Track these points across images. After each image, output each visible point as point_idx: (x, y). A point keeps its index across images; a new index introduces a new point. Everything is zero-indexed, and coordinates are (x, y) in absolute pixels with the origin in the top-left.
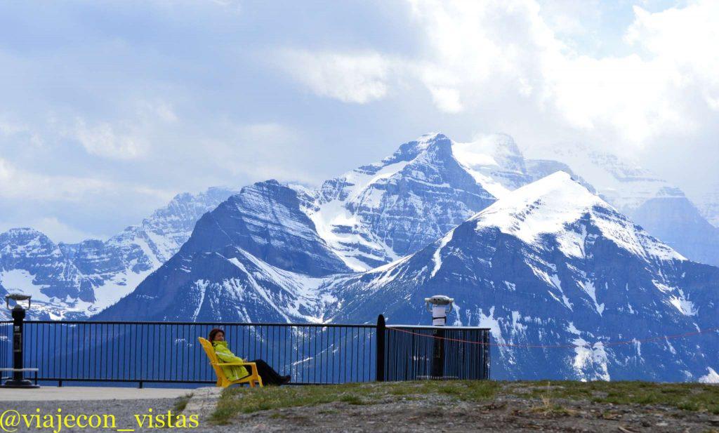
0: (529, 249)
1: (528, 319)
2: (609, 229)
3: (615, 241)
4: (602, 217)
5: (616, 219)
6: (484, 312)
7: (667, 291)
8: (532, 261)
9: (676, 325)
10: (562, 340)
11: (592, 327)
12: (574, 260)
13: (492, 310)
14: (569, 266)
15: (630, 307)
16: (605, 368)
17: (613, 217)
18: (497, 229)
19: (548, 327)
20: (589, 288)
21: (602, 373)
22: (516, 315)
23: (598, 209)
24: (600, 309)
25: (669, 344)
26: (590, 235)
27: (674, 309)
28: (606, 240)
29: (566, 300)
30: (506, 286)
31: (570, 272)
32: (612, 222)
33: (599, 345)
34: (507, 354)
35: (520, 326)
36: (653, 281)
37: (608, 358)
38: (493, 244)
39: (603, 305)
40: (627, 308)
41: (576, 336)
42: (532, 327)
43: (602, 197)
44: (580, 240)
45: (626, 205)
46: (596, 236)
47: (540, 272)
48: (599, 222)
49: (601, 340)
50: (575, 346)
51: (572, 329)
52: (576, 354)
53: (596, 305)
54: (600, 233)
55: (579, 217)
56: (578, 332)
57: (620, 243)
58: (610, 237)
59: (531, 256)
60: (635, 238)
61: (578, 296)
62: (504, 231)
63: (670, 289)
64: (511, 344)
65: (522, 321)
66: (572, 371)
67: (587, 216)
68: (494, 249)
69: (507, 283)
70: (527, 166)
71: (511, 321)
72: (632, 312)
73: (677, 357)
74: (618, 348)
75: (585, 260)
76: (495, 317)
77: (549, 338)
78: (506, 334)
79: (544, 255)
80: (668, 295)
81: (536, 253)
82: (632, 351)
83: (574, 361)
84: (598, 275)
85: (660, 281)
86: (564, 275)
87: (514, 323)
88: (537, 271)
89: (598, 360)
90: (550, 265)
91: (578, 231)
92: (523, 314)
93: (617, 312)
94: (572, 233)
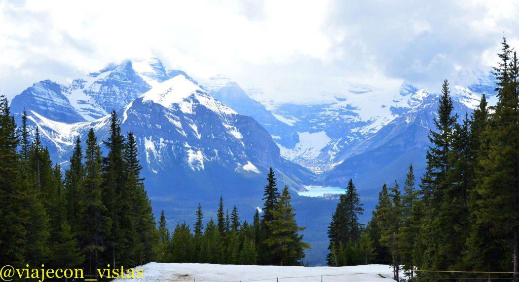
0: (167, 110)
1: (167, 141)
2: (203, 101)
3: (206, 106)
4: (200, 95)
5: (206, 96)
6: (147, 138)
7: (229, 128)
8: (168, 115)
9: (233, 143)
10: (182, 150)
11: (195, 144)
12: (187, 115)
13: (151, 137)
14: (185, 117)
15: (213, 135)
16: (202, 162)
17: (205, 95)
18: (152, 101)
19: (177, 144)
20: (195, 128)
21: (200, 164)
22: (161, 140)
23: (198, 91)
24: (199, 136)
25: (230, 151)
26: (194, 103)
27: (232, 136)
28: (202, 106)
29: (184, 132)
30: (157, 127)
31: (186, 120)
32: (204, 98)
33: (199, 152)
34: (158, 157)
35: (163, 144)
36: (223, 123)
37: (203, 158)
38: (151, 108)
39: (201, 134)
40: (211, 136)
41: (188, 149)
42: (169, 145)
43: (201, 87)
44: (190, 105)
45: (212, 90)
46: (197, 104)
47: (172, 120)
48: (198, 97)
49: (200, 150)
50: (188, 153)
51: (187, 145)
52: (188, 156)
53: (198, 134)
54: (199, 102)
55: (189, 95)
56: (190, 147)
57: (208, 107)
58: (203, 104)
59: (168, 113)
60: (215, 105)
61: (190, 131)
62: (155, 101)
63: (231, 127)
64: (160, 153)
65: (164, 142)
66: (187, 164)
67: (193, 95)
68: (151, 110)
69: (157, 125)
70: (167, 73)
71: (159, 142)
72: (214, 137)
73: (234, 157)
74: (208, 153)
75: (193, 115)
76: (152, 141)
77: (176, 149)
78: (157, 148)
79: (174, 113)
80: (229, 129)
81: (170, 112)
82: (214, 155)
83: (188, 160)
84: (198, 121)
85: (226, 123)
86: (183, 121)
87: (161, 143)
88: (170, 120)
89: (199, 159)
90: (177, 117)
91: (189, 102)
92: (165, 139)
93: (207, 138)
94: (186, 102)
